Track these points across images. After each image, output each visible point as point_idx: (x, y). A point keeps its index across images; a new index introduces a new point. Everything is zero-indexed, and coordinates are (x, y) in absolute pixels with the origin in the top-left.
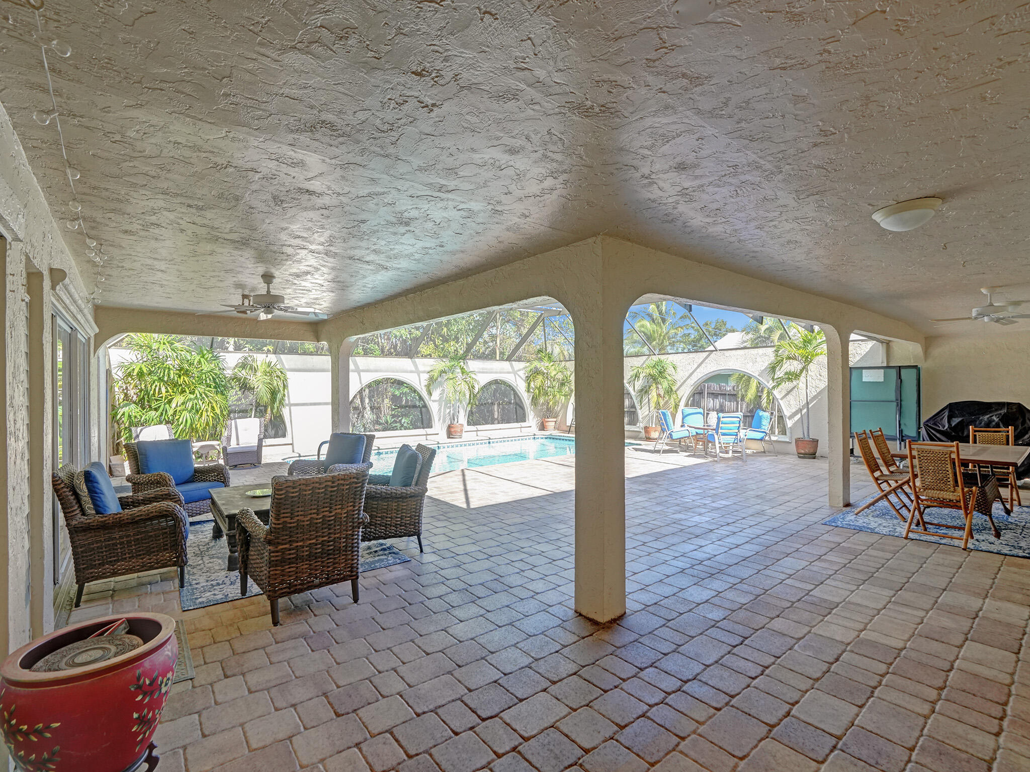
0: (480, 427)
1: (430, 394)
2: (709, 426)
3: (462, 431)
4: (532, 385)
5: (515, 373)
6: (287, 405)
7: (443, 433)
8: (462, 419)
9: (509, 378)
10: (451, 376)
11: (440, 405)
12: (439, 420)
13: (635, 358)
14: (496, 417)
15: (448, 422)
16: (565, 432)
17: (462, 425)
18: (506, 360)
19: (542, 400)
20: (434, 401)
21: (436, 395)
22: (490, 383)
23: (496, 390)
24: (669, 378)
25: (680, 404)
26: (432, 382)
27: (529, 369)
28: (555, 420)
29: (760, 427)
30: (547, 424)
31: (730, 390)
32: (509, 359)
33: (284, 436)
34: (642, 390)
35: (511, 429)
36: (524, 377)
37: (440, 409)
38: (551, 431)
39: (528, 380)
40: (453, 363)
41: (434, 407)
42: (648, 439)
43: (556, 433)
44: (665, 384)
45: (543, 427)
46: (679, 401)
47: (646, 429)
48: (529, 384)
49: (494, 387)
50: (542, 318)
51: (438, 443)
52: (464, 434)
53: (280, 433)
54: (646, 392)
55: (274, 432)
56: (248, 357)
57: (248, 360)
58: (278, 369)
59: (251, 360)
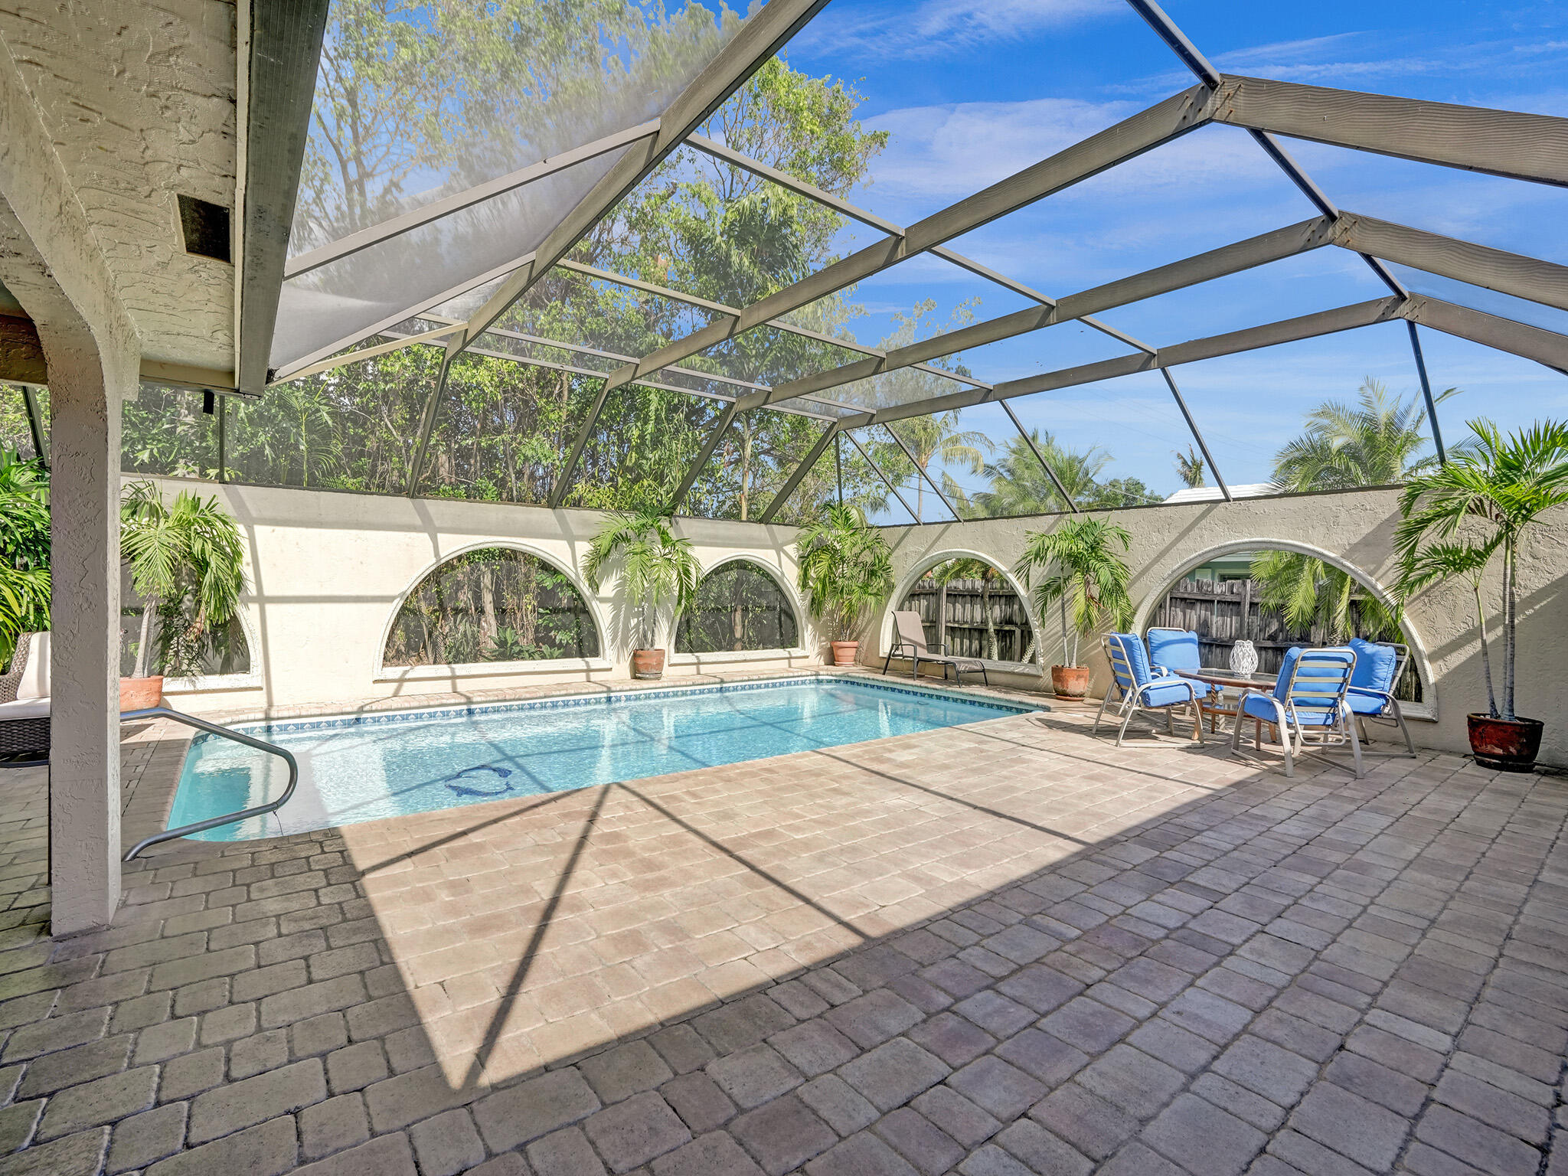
0: (704, 656)
1: (594, 586)
2: (1232, 675)
3: (660, 664)
4: (812, 573)
5: (779, 549)
6: (253, 600)
7: (623, 670)
8: (664, 639)
9: (765, 557)
10: (638, 547)
11: (617, 608)
12: (613, 640)
13: (1028, 520)
14: (738, 635)
15: (633, 644)
16: (876, 669)
17: (661, 652)
18: (760, 521)
19: (829, 606)
20: (603, 600)
21: (608, 588)
22: (726, 567)
23: (738, 582)
24: (1112, 561)
25: (1136, 619)
26: (600, 559)
27: (804, 542)
28: (855, 644)
29: (1369, 682)
30: (840, 652)
31: (1222, 593)
32: (765, 520)
33: (245, 668)
34: (1047, 587)
35: (767, 662)
36: (795, 555)
37: (616, 618)
38: (847, 667)
39: (805, 562)
40: (644, 521)
41: (603, 614)
42: (1062, 695)
43: (858, 672)
44: (1105, 575)
45: (832, 659)
46: (1134, 614)
47: (1057, 673)
48: (806, 571)
49: (733, 575)
50: (833, 433)
51: (609, 690)
52: (667, 671)
53: (236, 661)
54: (1058, 590)
55: (221, 661)
56: (142, 485)
57: (143, 494)
58: (216, 516)
59: (147, 493)
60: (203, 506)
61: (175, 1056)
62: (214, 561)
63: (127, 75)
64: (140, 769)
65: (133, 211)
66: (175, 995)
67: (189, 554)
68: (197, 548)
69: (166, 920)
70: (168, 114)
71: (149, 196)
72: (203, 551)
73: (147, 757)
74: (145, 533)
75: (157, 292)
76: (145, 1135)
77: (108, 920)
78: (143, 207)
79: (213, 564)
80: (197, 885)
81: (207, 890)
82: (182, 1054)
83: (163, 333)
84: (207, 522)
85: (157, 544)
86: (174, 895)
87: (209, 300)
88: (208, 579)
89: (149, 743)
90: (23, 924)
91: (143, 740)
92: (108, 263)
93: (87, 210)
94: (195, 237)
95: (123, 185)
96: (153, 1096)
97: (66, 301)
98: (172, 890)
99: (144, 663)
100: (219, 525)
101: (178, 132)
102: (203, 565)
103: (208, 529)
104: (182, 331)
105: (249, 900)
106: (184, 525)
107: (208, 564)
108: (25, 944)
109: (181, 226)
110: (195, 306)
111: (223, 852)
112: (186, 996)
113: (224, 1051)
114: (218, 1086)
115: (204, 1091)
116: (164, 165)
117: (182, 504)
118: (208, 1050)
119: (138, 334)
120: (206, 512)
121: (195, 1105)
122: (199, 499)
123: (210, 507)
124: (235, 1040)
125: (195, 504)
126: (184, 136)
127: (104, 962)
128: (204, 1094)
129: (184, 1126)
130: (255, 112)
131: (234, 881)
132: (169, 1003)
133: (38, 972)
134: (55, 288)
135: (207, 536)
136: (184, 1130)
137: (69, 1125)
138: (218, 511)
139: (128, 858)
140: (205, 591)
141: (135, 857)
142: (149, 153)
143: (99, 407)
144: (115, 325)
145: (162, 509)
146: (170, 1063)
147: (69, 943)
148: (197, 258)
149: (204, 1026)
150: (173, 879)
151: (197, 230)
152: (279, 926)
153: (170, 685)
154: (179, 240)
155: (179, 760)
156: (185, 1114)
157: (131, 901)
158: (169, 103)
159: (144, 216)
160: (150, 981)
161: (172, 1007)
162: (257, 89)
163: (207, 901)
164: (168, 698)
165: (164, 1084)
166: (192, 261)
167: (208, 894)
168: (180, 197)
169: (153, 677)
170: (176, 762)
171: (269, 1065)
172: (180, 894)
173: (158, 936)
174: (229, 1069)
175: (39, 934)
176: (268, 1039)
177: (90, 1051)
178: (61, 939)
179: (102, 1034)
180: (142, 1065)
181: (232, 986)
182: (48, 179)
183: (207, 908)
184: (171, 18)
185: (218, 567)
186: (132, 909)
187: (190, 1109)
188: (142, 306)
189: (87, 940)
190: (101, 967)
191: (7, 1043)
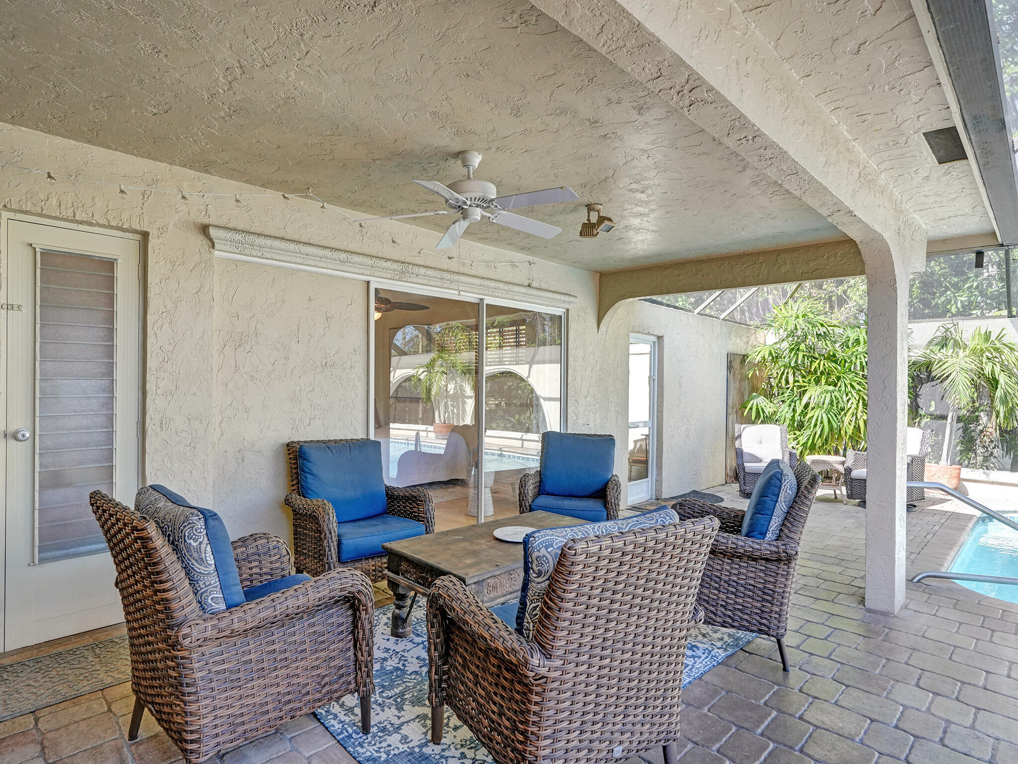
55: (1010, 461)
56: (949, 326)
57: (951, 332)
58: (1004, 344)
59: (953, 331)
60: (993, 337)
61: (912, 708)
62: (1002, 379)
63: (877, 86)
64: (937, 528)
65: (900, 155)
66: (922, 674)
67: (981, 374)
68: (988, 369)
69: (928, 627)
70: (903, 93)
71: (907, 142)
72: (993, 371)
73: (942, 521)
74: (951, 361)
75: (928, 196)
76: (886, 738)
77: (894, 611)
78: (905, 150)
79: (1002, 381)
80: (954, 615)
81: (961, 621)
82: (917, 709)
83: (939, 220)
84: (997, 350)
85: (958, 368)
86: (938, 614)
87: (963, 188)
88: (999, 393)
89: (946, 512)
90: (853, 595)
91: (943, 509)
92: (895, 190)
93: (877, 166)
94: (941, 153)
95: (891, 144)
96: (895, 721)
97: (866, 226)
98: (937, 611)
99: (948, 455)
100: (1006, 350)
101: (911, 99)
102: (994, 383)
103: (998, 355)
104: (951, 214)
105: (991, 641)
106: (978, 353)
107: (997, 382)
108: (853, 605)
109: (930, 151)
110: (954, 196)
111: (980, 601)
112: (928, 678)
113: (944, 725)
114: (934, 742)
115: (925, 739)
116: (909, 121)
117: (977, 337)
118: (933, 717)
119: (924, 226)
120: (996, 342)
121: (917, 742)
122: (990, 332)
123: (999, 338)
124: (954, 723)
125: (987, 336)
126: (915, 99)
127: (887, 634)
128: (924, 741)
129: (908, 749)
130: (951, 62)
131: (983, 623)
132: (917, 676)
133: (855, 623)
134: (860, 221)
135: (997, 360)
136: (908, 752)
137: (851, 706)
138: (1005, 340)
139: (915, 580)
140: (997, 403)
141: (919, 581)
142: (899, 119)
143: (892, 283)
144: (902, 227)
145: (962, 341)
146: (909, 710)
147: (872, 615)
148: (946, 166)
149: (935, 703)
150: (940, 605)
151: (941, 148)
152: (1010, 669)
153: (966, 473)
154: (932, 159)
155: (964, 529)
156: (911, 743)
157: (910, 607)
158: (902, 87)
159: (907, 155)
160: (909, 658)
161: (919, 679)
162: (947, 49)
163: (959, 628)
164: (965, 483)
165: (903, 718)
166: (944, 168)
167: (961, 624)
168: (924, 134)
169: (954, 466)
170: (962, 529)
171: (973, 753)
172: (941, 616)
173: (921, 634)
174: (944, 737)
175: (860, 603)
176: (977, 737)
177: (870, 676)
178: (869, 611)
179: (877, 672)
180: (892, 700)
181: (961, 689)
182: (851, 162)
183: (957, 632)
184: (889, 44)
185: (1006, 383)
186: (909, 612)
187: (913, 742)
188: (921, 208)
189: (881, 618)
190: (885, 636)
191: (834, 650)
